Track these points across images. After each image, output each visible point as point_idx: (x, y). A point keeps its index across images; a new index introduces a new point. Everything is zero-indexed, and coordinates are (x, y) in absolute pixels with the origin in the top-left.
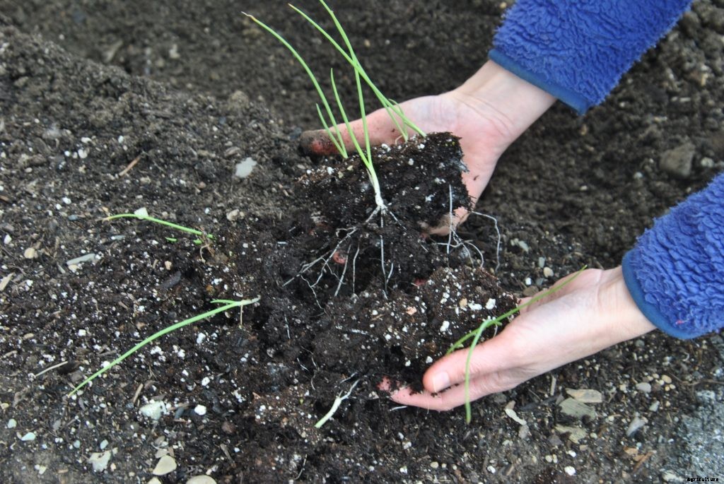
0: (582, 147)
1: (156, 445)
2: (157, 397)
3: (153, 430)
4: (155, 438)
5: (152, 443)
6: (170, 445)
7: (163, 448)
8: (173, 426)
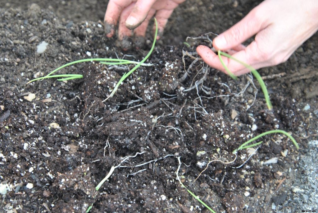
0: (235, 14)
1: (6, 209)
2: (3, 182)
3: (3, 201)
4: (5, 205)
5: (4, 208)
6: (14, 207)
7: (10, 210)
8: (15, 197)
